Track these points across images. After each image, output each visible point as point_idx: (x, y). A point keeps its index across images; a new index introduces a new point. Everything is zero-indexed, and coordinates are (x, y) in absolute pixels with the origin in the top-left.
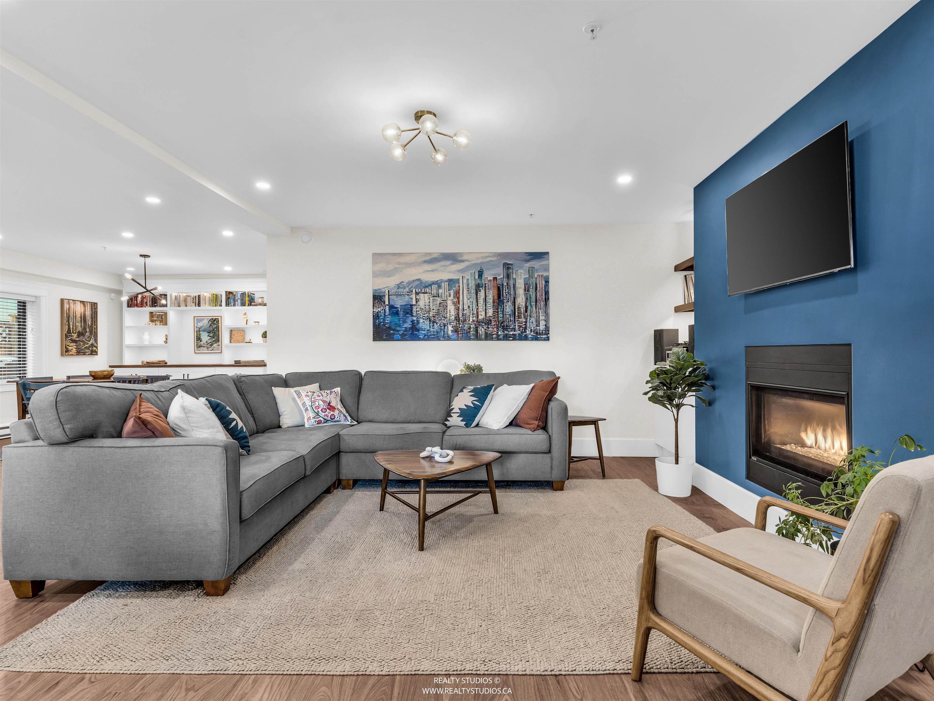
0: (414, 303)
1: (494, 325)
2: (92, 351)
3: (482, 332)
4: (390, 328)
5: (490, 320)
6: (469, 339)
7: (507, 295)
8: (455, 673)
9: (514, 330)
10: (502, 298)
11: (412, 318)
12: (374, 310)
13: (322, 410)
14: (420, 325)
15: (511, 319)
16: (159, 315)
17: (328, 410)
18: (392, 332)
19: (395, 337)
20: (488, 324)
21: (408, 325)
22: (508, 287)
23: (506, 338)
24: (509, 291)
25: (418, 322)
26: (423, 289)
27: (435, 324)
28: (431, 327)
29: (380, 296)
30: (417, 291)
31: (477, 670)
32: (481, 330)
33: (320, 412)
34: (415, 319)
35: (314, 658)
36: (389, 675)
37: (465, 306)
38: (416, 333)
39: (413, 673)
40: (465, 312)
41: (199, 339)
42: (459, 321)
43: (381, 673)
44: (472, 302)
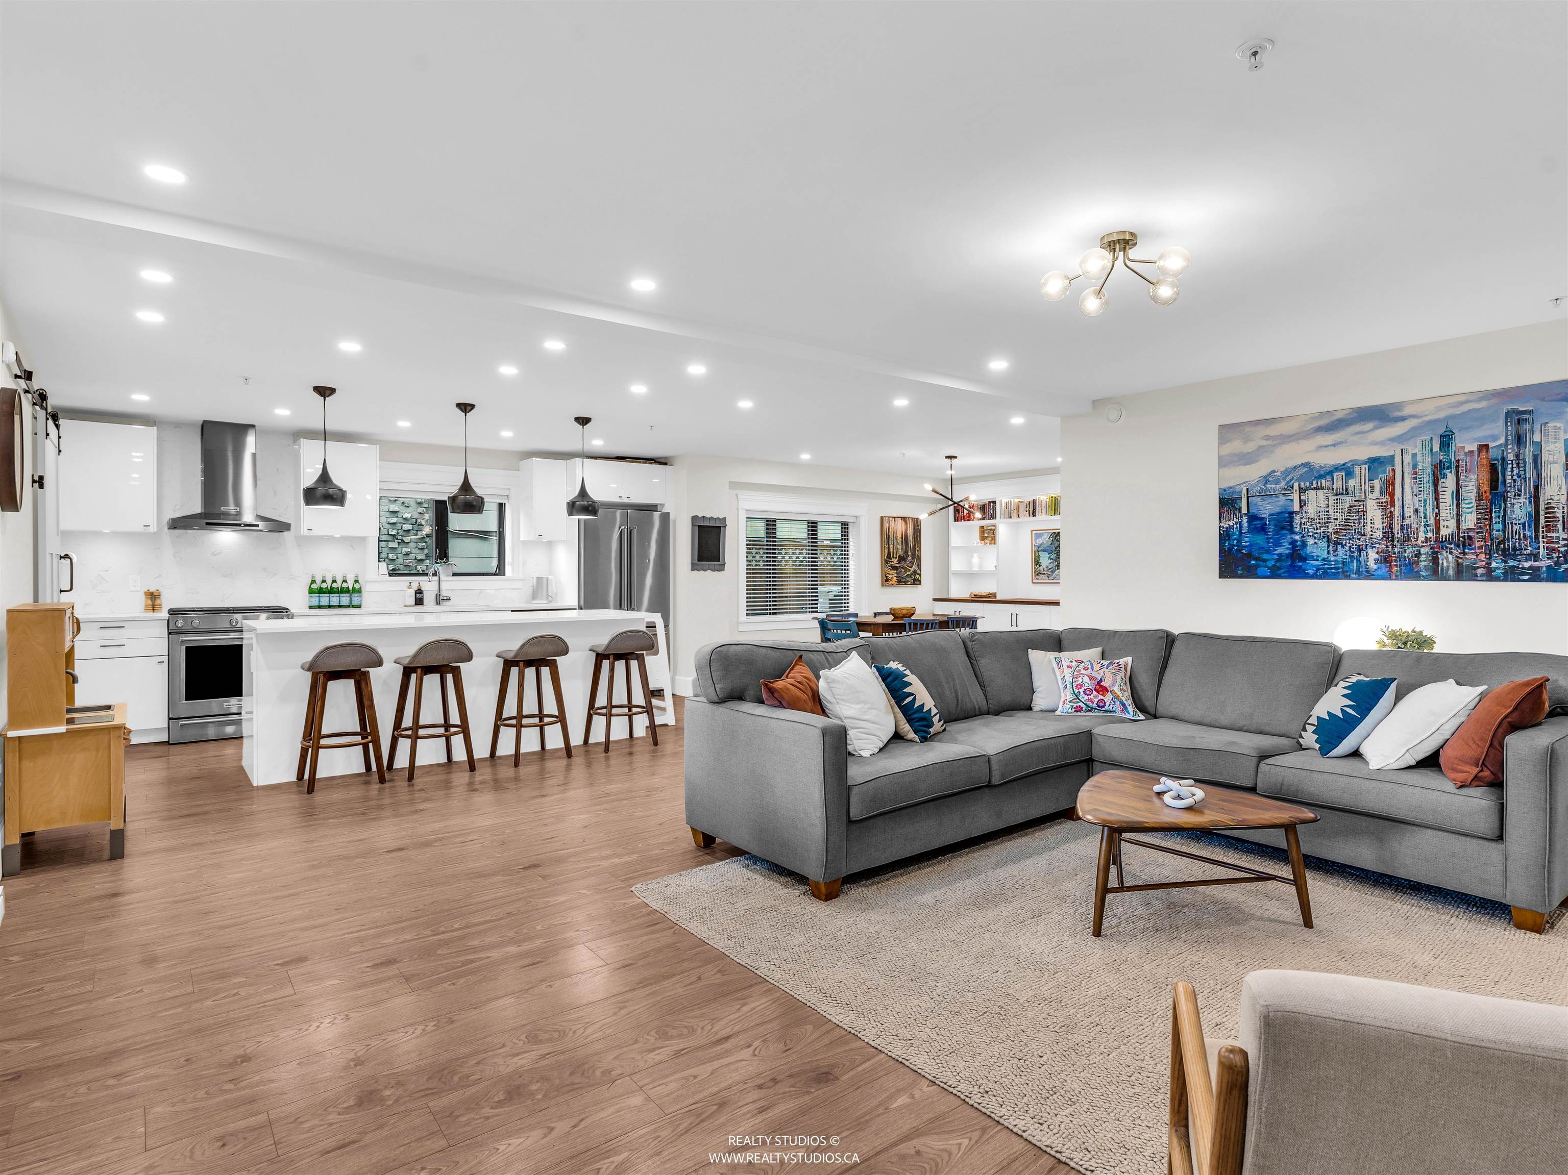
0: (1296, 508)
1: (1480, 547)
2: (915, 580)
3: (1448, 562)
4: (1250, 556)
5: (1470, 538)
6: (1417, 577)
7: (1515, 481)
8: (942, 1085)
9: (1536, 557)
10: (1501, 488)
11: (1293, 536)
12: (1222, 525)
13: (1084, 692)
14: (1309, 549)
15: (1528, 533)
16: (991, 530)
17: (1095, 693)
18: (1253, 562)
19: (1260, 571)
20: (1464, 546)
21: (1284, 549)
22: (1518, 464)
23: (1512, 575)
24: (1522, 473)
25: (1304, 544)
26: (1315, 482)
27: (1339, 547)
28: (1332, 552)
29: (1233, 500)
30: (1302, 485)
31: (967, 1096)
32: (1447, 558)
33: (1082, 693)
34: (1297, 538)
35: (828, 995)
36: (876, 1048)
37: (1406, 510)
38: (1300, 564)
39: (900, 1060)
40: (1407, 522)
41: (1037, 563)
42: (1393, 541)
43: (870, 1042)
44: (1425, 501)
